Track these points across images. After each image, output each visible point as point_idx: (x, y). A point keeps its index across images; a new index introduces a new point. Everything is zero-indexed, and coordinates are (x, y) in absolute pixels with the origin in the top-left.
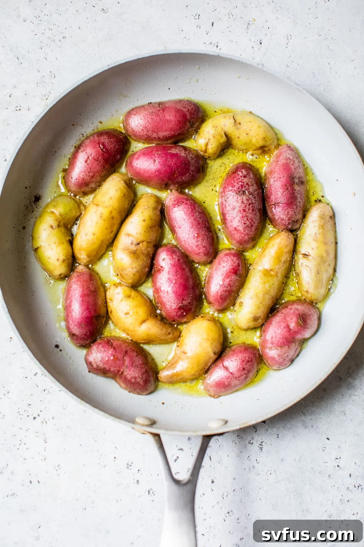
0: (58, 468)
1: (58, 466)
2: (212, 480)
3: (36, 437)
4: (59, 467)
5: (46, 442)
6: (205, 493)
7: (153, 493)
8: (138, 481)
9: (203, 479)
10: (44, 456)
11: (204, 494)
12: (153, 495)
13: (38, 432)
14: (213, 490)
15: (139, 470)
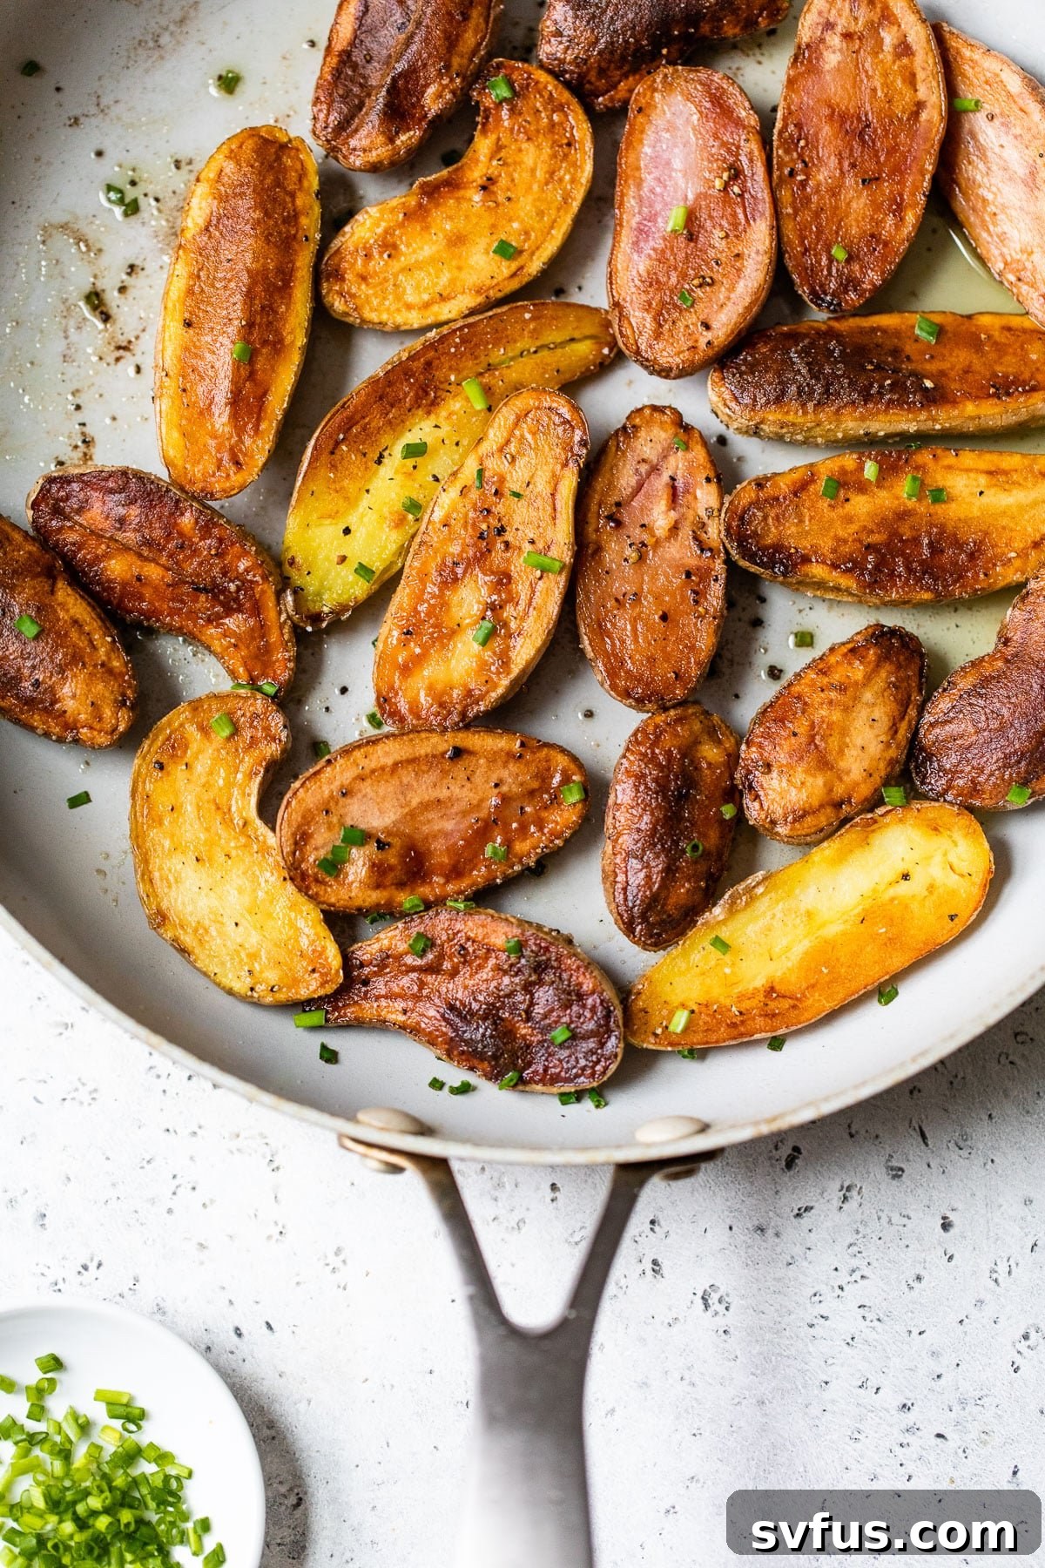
0: (335, 1261)
1: (338, 1252)
2: (944, 1218)
3: (232, 1152)
4: (342, 1257)
5: (278, 1168)
6: (922, 1273)
7: (720, 1301)
8: (655, 1262)
9: (905, 1221)
10: (276, 1223)
11: (919, 1278)
12: (721, 1308)
13: (238, 1136)
14: (951, 1258)
15: (652, 1222)
